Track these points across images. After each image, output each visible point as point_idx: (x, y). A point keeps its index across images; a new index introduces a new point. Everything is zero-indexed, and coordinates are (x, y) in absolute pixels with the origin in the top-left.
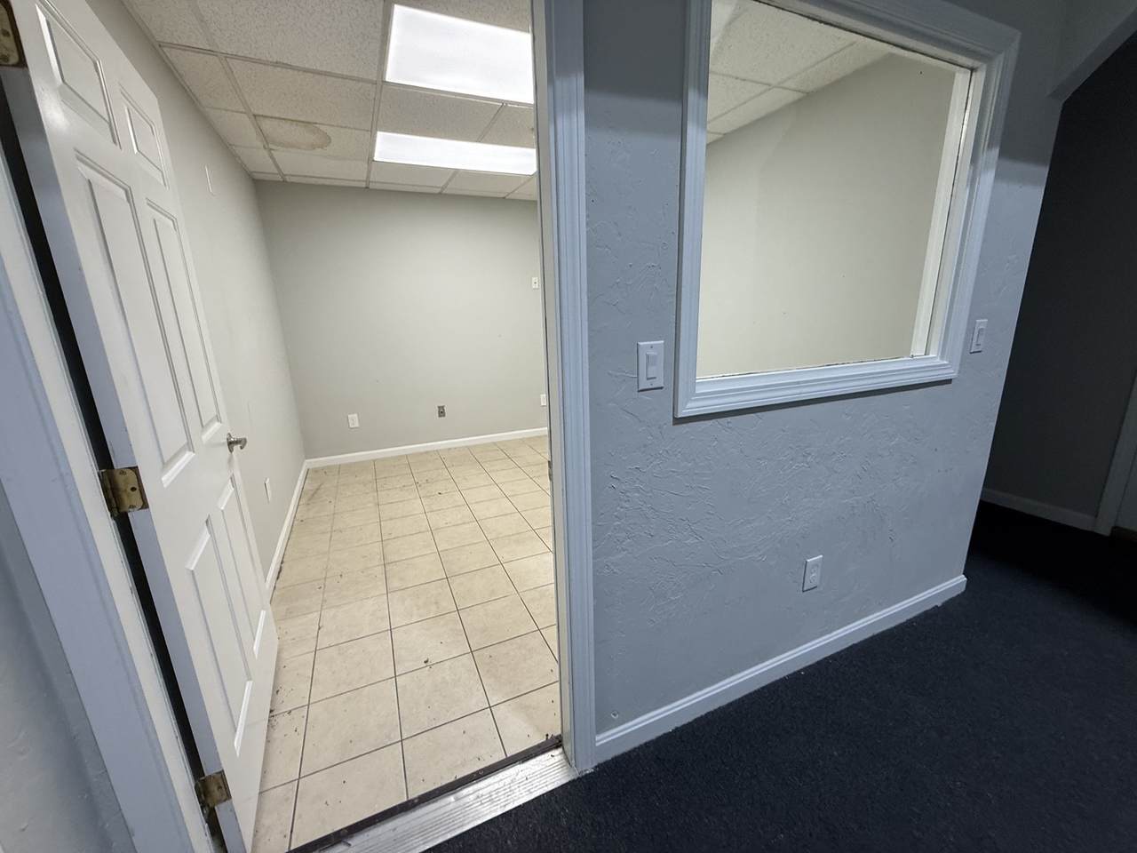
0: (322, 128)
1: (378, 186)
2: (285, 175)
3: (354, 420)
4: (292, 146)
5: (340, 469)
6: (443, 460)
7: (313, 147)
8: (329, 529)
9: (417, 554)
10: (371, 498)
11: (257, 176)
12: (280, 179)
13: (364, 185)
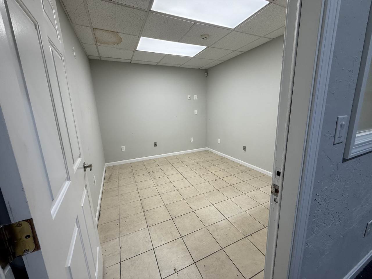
0: (120, 34)
1: (135, 62)
2: (101, 57)
3: (124, 148)
4: (106, 43)
5: (118, 167)
6: (157, 163)
7: (114, 44)
8: (118, 194)
9: (156, 206)
10: (132, 180)
11: (91, 57)
12: (99, 58)
13: (129, 61)
